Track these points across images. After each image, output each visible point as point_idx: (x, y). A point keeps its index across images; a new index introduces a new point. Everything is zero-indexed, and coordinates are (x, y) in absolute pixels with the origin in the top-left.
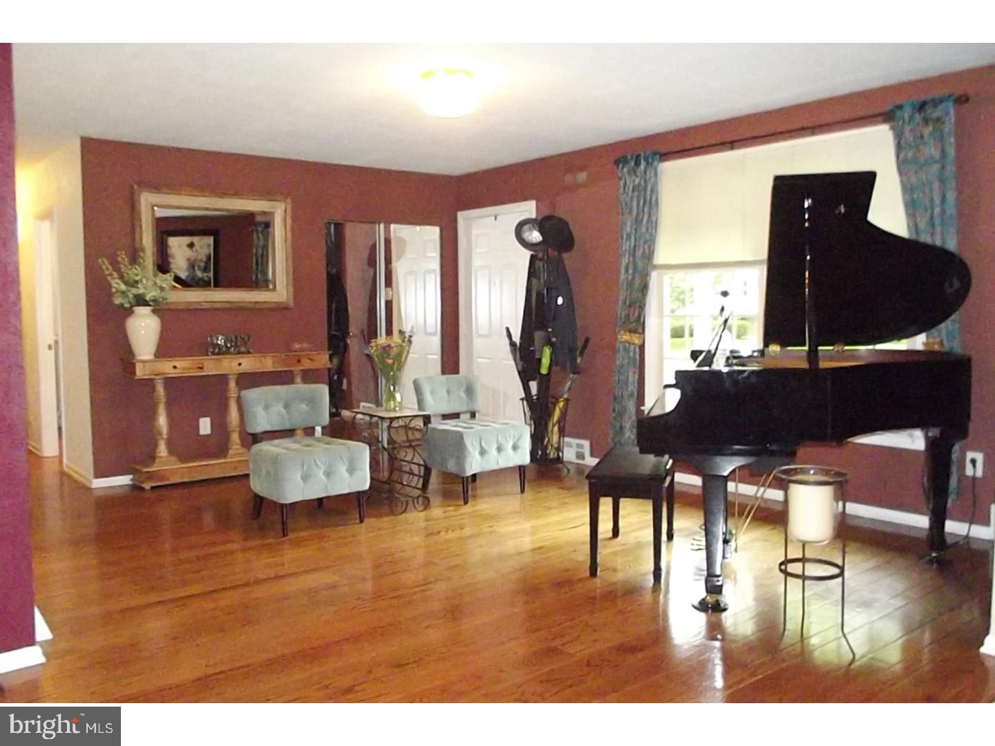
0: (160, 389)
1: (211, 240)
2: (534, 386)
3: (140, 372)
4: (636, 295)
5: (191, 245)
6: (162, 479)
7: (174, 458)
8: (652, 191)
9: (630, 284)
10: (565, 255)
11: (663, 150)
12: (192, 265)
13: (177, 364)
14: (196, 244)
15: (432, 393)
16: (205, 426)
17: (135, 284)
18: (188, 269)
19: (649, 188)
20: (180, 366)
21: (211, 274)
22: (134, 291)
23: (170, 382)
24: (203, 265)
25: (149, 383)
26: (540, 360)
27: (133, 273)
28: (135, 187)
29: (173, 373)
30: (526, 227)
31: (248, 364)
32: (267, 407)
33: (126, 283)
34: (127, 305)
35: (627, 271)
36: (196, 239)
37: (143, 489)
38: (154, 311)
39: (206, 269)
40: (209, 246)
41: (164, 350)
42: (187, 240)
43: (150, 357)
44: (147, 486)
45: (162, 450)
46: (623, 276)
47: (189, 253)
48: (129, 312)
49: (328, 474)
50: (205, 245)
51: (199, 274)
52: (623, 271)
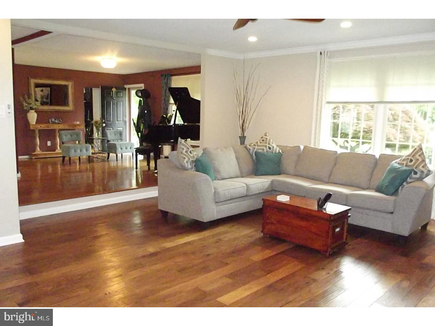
0: (37, 132)
1: (49, 89)
2: (140, 134)
3: (32, 128)
4: (166, 111)
5: (42, 91)
6: (37, 156)
7: (41, 151)
8: (169, 84)
9: (164, 108)
10: (148, 100)
11: (171, 74)
12: (42, 97)
13: (41, 126)
14: (44, 91)
15: (110, 134)
16: (49, 144)
17: (30, 104)
18: (41, 98)
19: (168, 83)
20: (43, 126)
21: (49, 100)
22: (30, 106)
23: (40, 130)
24: (46, 97)
25: (34, 131)
26: (140, 127)
27: (29, 101)
28: (29, 77)
29: (41, 128)
30: (138, 92)
31: (61, 126)
32: (66, 136)
33: (28, 104)
34: (28, 110)
35: (163, 104)
36: (44, 89)
37: (32, 158)
38: (35, 112)
39: (47, 99)
40: (48, 91)
41: (38, 122)
42: (41, 89)
43: (34, 123)
44: (33, 158)
45: (38, 149)
46: (162, 106)
47: (41, 93)
48: (28, 111)
49: (81, 151)
50: (47, 91)
51: (45, 100)
52: (162, 104)
